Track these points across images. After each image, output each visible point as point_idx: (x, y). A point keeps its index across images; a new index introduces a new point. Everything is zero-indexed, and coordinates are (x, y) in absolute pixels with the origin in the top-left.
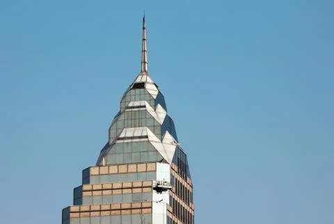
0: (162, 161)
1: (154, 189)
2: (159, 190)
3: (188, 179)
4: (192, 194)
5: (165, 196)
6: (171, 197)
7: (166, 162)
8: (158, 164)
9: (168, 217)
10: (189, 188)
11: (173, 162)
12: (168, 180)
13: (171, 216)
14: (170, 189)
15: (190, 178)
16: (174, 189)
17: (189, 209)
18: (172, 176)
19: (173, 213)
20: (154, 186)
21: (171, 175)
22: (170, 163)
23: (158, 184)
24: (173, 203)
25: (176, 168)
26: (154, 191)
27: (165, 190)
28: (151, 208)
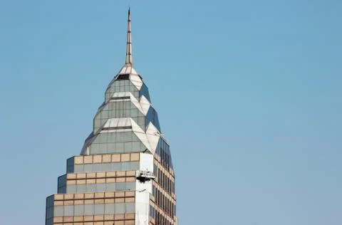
0: (146, 151)
1: (138, 178)
2: (142, 179)
3: (170, 169)
4: (174, 184)
5: (148, 186)
6: (153, 187)
7: (149, 152)
8: (141, 154)
9: (151, 206)
10: (171, 178)
11: (156, 152)
12: (151, 170)
13: (153, 205)
14: (153, 179)
15: (172, 168)
16: (157, 180)
17: (171, 199)
18: (155, 167)
19: (155, 203)
20: (137, 175)
21: (155, 165)
22: (154, 153)
23: (141, 174)
24: (156, 193)
25: (159, 159)
26: (137, 181)
27: (148, 179)
28: (134, 197)
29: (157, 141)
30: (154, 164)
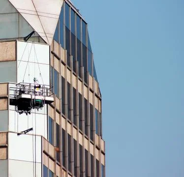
0: (32, 36)
1: (13, 102)
2: (24, 105)
3: (90, 78)
4: (100, 114)
5: (38, 119)
6: (51, 121)
7: (40, 40)
8: (21, 44)
9: (45, 169)
10: (92, 100)
11: (55, 38)
12: (45, 81)
13: (51, 165)
14: (48, 102)
15: (95, 76)
16: (58, 104)
17: (92, 150)
18: (53, 73)
19: (56, 160)
20: (12, 94)
21: (52, 70)
22: (50, 41)
23: (22, 92)
24: (57, 135)
25: (63, 54)
26: (12, 107)
27: (38, 104)
28: (6, 147)
29: (58, 11)
30: (52, 68)
